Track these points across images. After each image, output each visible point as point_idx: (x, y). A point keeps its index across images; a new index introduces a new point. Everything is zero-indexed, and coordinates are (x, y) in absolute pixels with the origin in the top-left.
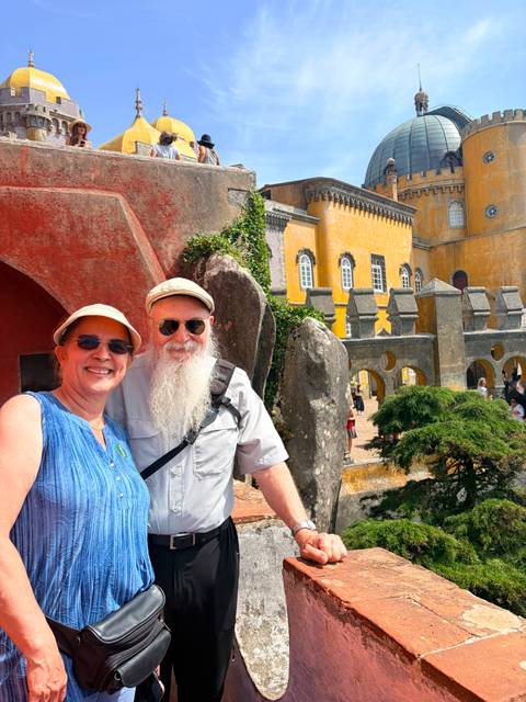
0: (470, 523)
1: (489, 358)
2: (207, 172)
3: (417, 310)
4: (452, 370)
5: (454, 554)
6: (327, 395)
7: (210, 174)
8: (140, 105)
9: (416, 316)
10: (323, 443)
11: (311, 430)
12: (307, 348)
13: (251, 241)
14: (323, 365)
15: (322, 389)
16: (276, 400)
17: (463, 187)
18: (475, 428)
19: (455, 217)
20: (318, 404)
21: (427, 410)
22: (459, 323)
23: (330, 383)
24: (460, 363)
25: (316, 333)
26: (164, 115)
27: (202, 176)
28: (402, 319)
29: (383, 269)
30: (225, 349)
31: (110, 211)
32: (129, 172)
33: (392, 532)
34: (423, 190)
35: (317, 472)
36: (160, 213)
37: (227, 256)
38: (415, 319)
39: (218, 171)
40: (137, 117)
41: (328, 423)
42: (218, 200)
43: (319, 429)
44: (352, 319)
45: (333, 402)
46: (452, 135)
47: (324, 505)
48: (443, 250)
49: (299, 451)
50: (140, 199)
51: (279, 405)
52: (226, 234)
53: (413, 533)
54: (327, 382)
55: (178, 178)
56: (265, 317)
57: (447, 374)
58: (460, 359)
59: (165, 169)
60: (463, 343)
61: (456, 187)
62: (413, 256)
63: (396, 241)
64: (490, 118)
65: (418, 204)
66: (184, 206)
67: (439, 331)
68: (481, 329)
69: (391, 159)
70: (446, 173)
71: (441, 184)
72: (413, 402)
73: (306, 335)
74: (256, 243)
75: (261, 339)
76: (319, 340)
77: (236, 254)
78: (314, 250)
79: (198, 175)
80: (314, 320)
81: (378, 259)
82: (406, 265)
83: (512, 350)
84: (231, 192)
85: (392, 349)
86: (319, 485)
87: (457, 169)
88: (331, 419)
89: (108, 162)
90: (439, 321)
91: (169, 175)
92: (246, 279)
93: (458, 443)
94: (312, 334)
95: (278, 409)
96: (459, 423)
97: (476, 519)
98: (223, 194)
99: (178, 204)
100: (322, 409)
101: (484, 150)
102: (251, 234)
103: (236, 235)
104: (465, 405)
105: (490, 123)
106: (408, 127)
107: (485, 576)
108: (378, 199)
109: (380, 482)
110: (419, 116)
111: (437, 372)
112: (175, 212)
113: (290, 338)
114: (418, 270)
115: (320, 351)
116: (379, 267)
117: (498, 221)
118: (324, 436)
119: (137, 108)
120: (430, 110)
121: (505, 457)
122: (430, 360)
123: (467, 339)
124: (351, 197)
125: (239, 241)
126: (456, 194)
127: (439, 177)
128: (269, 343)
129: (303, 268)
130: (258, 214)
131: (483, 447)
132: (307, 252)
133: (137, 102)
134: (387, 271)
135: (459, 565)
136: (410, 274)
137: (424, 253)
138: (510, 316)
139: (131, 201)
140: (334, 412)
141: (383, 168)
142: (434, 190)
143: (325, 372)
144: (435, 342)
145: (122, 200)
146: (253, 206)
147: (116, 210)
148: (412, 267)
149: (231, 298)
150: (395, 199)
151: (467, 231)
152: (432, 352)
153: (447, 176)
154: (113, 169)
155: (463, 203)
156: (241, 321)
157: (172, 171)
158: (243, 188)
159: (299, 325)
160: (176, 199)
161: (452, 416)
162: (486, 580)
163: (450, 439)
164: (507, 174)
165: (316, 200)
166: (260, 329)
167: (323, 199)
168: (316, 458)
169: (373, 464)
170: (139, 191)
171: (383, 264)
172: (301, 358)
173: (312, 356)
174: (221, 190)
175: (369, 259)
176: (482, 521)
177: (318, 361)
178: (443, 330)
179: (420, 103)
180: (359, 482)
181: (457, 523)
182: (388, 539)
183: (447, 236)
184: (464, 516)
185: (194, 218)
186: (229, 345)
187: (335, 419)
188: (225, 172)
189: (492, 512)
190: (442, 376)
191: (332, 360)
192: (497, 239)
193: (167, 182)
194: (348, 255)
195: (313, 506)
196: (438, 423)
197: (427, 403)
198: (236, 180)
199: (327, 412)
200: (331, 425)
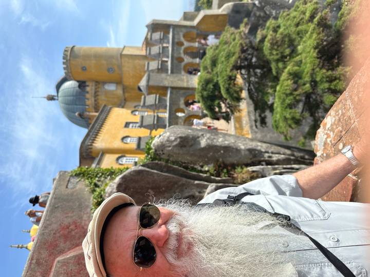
0: (277, 61)
1: (183, 64)
2: (53, 200)
3: (154, 95)
4: (188, 81)
5: (296, 68)
6: (198, 137)
7: (55, 198)
8: (20, 246)
9: (158, 96)
10: (226, 142)
11: (218, 148)
12: (170, 146)
13: (101, 176)
14: (181, 138)
15: (196, 139)
16: (199, 168)
17: (97, 82)
18: (223, 59)
19: (111, 87)
20: (203, 143)
21: (211, 86)
22: (163, 75)
23: (192, 135)
24: (185, 77)
25: (162, 141)
26: (29, 232)
27: (55, 204)
28: (159, 102)
29: (132, 123)
30: (166, 195)
31: (65, 268)
32: (42, 252)
33: (284, 100)
34: (95, 101)
35: (243, 147)
36: (73, 233)
37: (106, 190)
38: (159, 96)
39: (54, 193)
40: (27, 248)
41: (214, 139)
42: (72, 195)
43: (218, 144)
44: (156, 127)
45: (203, 135)
46: (70, 85)
47: (261, 146)
48: (127, 95)
49: (230, 156)
50: (62, 245)
51: (202, 167)
52: (93, 191)
53: (286, 88)
54: (191, 137)
55: (53, 219)
56: (148, 167)
57: (189, 84)
58: (182, 77)
59: (45, 227)
60: (175, 75)
61: (96, 85)
62: (128, 108)
63: (119, 116)
64: (65, 66)
65: (102, 103)
66: (72, 217)
67: (167, 85)
68: (167, 66)
69: (77, 114)
70: (88, 89)
71: (93, 92)
72: (205, 93)
73: (162, 147)
74: (103, 174)
75: (162, 172)
76: (166, 138)
77: (107, 185)
78: (117, 156)
79: (53, 206)
80: (154, 142)
81: (127, 125)
82: (132, 112)
83: (180, 53)
84: (69, 187)
85: (174, 109)
86: (250, 147)
87: (87, 84)
88: (212, 137)
89: (32, 266)
90: (162, 85)
91: (50, 225)
92: (122, 178)
93: (231, 65)
94: (162, 142)
95: (204, 167)
96: (219, 67)
97: (276, 57)
98: (69, 191)
99: (70, 220)
100: (206, 141)
101: (80, 70)
102: (96, 176)
103: (96, 185)
104: (209, 67)
105: (67, 66)
106: (62, 105)
107: (309, 52)
108: (96, 122)
109: (244, 122)
110: (58, 100)
111: (188, 89)
112: (75, 223)
113: (163, 156)
114: (135, 107)
115: (173, 138)
116: (131, 125)
117: (116, 68)
118: (222, 141)
119: (22, 248)
120: (56, 94)
121: (240, 41)
122: (182, 92)
123: (172, 72)
124: (93, 134)
125: (99, 183)
126: (100, 86)
127: (90, 92)
128: (165, 166)
129: (126, 162)
130: (85, 171)
131: (234, 54)
132: (118, 159)
133: (18, 247)
134: (134, 121)
135: (303, 66)
136: (137, 111)
137: (127, 103)
138: (162, 53)
139: (62, 252)
140: (208, 135)
141: (81, 119)
142: (96, 95)
143: (185, 137)
144: (173, 88)
145: (60, 258)
146: (80, 174)
147: (65, 263)
148: (134, 109)
149: (133, 189)
150: (97, 114)
151: (119, 82)
152: (177, 90)
153: (90, 89)
154: (38, 263)
155: (104, 83)
156: (149, 183)
157: (48, 222)
158: (68, 179)
159: (156, 151)
160: (67, 221)
161: (215, 72)
162: (312, 51)
163: (228, 70)
164: (94, 62)
165: (91, 152)
166: (155, 171)
167: (91, 148)
168: (234, 147)
169: (235, 125)
170: (56, 246)
171: (130, 123)
172: (176, 151)
173: (175, 143)
174: (66, 193)
175: (126, 129)
176: (277, 54)
177: (178, 140)
178: (166, 83)
179: (51, 98)
180: (245, 132)
181: (278, 68)
182: (289, 102)
183: (120, 92)
184: (273, 66)
185: (81, 211)
186: (163, 192)
187: (212, 135)
188: (56, 189)
189: (272, 49)
190: (190, 86)
191: (179, 132)
192: (125, 69)
193: (55, 226)
194: (123, 139)
195: (262, 152)
196: (219, 79)
197: (206, 86)
198: (62, 183)
199: (208, 138)
200: (216, 137)
